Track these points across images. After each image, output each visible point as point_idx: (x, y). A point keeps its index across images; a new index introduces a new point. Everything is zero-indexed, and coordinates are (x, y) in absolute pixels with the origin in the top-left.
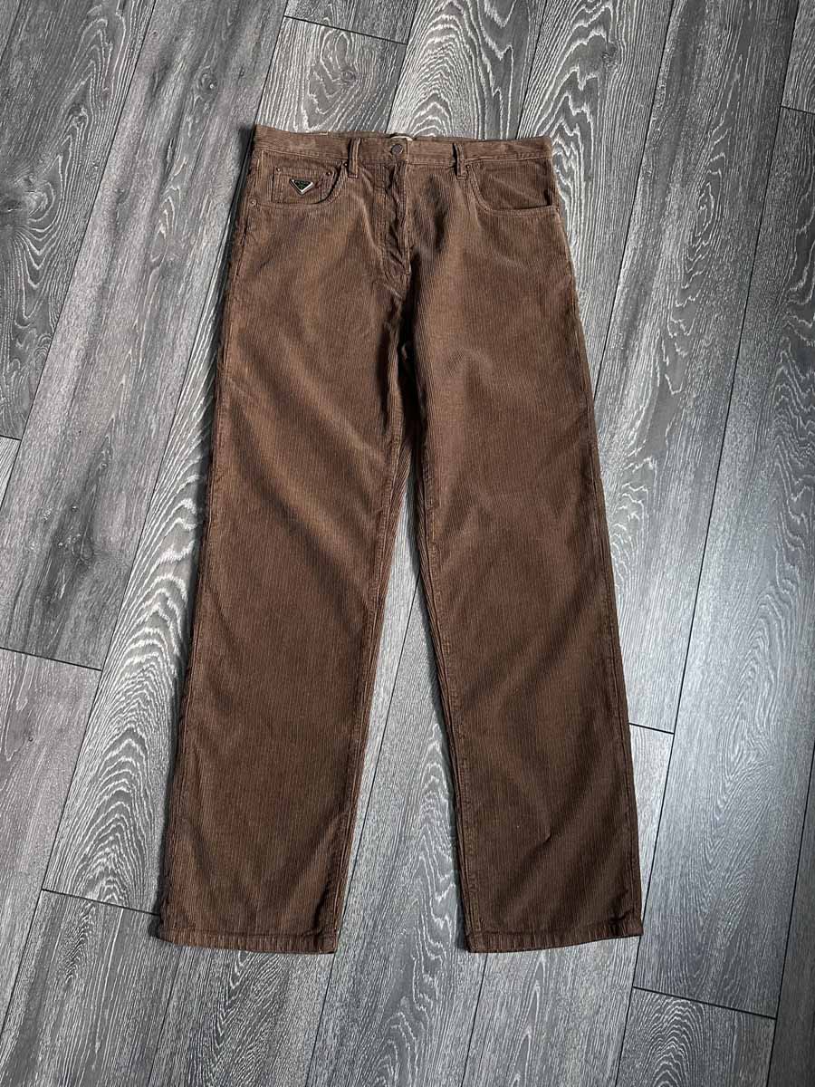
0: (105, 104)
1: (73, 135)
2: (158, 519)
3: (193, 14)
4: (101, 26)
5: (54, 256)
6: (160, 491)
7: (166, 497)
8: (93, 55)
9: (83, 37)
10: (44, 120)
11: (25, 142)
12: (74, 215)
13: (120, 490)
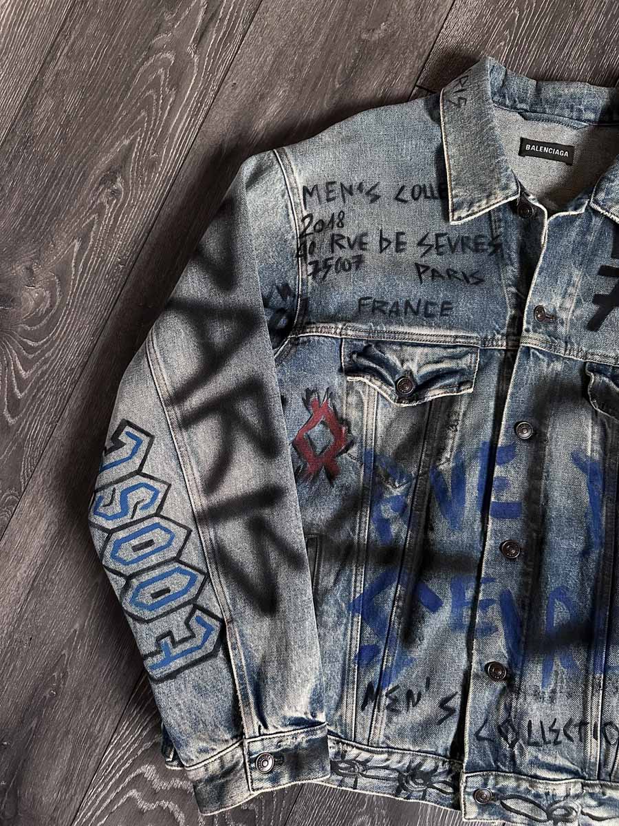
0: (149, 177)
1: (99, 215)
2: (107, 784)
3: (291, 63)
4: (165, 63)
5: (44, 382)
6: (118, 745)
7: (122, 757)
8: (147, 104)
9: (138, 77)
10: (67, 187)
11: (37, 212)
12: (79, 329)
13: (67, 733)
